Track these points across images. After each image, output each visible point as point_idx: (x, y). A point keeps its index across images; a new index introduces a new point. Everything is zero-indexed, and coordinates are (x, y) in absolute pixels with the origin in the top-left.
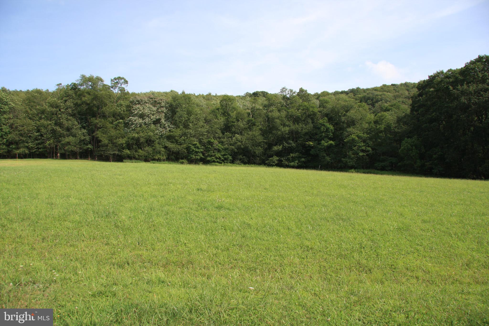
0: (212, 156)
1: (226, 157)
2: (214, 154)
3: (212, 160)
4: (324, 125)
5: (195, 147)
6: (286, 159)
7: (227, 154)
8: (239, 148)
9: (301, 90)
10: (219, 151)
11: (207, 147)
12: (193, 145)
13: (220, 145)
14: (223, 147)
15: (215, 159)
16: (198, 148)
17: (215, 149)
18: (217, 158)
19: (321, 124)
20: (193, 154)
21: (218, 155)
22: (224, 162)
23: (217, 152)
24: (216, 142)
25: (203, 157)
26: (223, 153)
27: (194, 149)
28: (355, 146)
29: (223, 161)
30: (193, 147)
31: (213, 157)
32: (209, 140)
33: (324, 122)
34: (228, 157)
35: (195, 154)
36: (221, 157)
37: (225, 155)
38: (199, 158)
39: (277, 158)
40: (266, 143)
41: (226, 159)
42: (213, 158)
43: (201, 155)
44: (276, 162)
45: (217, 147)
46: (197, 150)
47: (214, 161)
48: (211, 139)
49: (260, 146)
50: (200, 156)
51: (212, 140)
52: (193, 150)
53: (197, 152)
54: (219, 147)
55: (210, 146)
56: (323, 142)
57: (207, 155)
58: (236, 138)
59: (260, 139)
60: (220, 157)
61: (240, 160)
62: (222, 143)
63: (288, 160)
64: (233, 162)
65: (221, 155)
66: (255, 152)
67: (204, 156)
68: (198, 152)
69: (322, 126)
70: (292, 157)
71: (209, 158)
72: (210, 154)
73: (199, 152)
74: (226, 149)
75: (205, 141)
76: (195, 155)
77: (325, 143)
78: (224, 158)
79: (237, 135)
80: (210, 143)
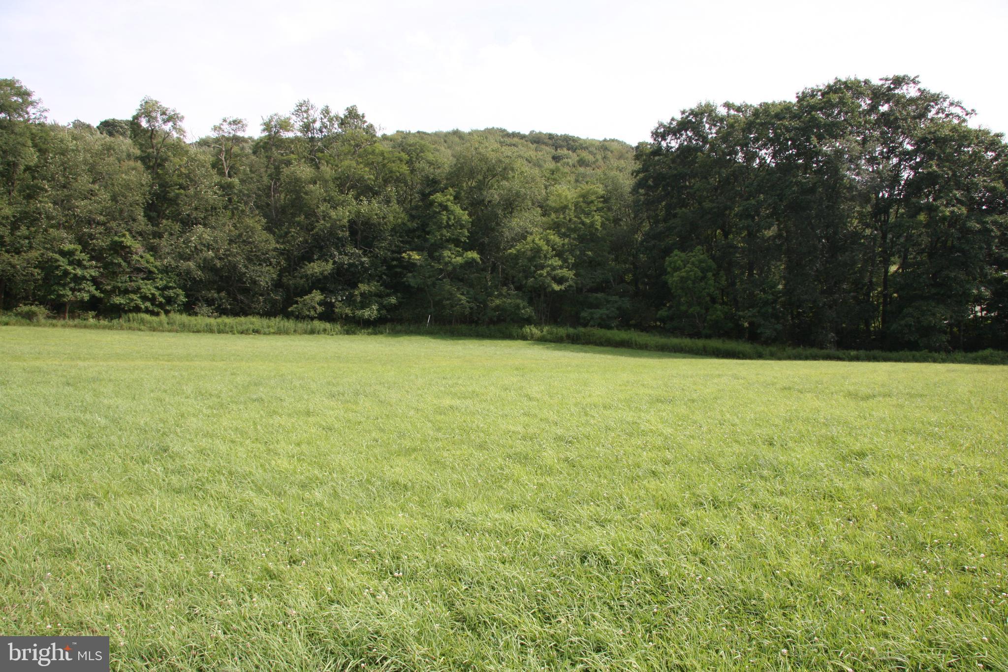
0: (126, 292)
1: (171, 293)
2: (133, 284)
3: (132, 304)
4: (446, 208)
5: (71, 263)
6: (343, 300)
7: (174, 285)
8: (207, 266)
9: (352, 114)
10: (149, 275)
11: (112, 263)
12: (63, 253)
13: (148, 256)
14: (158, 264)
15: (139, 302)
16: (79, 264)
17: (139, 270)
18: (144, 298)
19: (440, 205)
20: (64, 286)
21: (148, 288)
22: (167, 312)
23: (143, 279)
24: (137, 246)
25: (97, 294)
26: (160, 284)
27: (70, 268)
28: (542, 267)
29: (161, 305)
30: (63, 262)
31: (134, 297)
32: (116, 238)
33: (448, 200)
34: (178, 295)
35: (72, 285)
36: (157, 293)
37: (166, 288)
38: (86, 297)
39: (322, 297)
40: (281, 253)
41: (169, 301)
42: (132, 300)
43: (92, 289)
44: (320, 309)
45: (144, 264)
46: (79, 272)
47: (137, 309)
48: (124, 236)
49: (265, 261)
50: (89, 291)
51: (128, 241)
52: (66, 273)
53: (77, 279)
54: (148, 262)
55: (120, 260)
56: (446, 253)
57: (109, 288)
58: (200, 238)
59: (266, 241)
60: (153, 295)
61: (210, 302)
62: (153, 249)
63: (350, 301)
64: (189, 308)
65: (157, 288)
66: (254, 282)
67: (102, 292)
68: (84, 278)
69: (443, 210)
70: (362, 295)
71: (118, 300)
72: (120, 285)
73: (88, 280)
74: (166, 270)
75: (102, 242)
76: (73, 290)
77: (453, 257)
78: (164, 297)
79: (200, 228)
80: (119, 248)
